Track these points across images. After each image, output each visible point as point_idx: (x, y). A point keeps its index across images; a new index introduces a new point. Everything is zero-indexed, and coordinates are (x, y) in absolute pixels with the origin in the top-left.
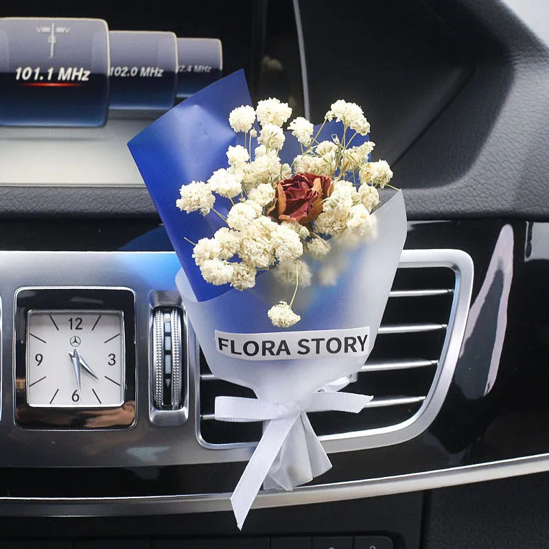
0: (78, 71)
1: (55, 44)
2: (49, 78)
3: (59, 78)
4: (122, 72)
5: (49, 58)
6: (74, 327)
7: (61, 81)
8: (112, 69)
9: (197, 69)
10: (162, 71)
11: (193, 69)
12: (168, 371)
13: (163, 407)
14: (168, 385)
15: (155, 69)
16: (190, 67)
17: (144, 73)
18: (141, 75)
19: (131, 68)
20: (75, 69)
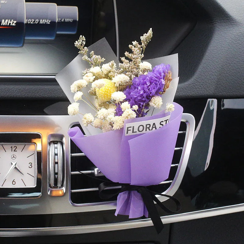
0: (11, 21)
3: (2, 25)
4: (31, 21)
6: (13, 150)
8: (27, 20)
9: (67, 20)
10: (50, 21)
11: (64, 20)
12: (56, 171)
13: (54, 187)
14: (56, 177)
15: (47, 20)
16: (63, 19)
17: (41, 22)
18: (40, 23)
19: (36, 20)
20: (9, 20)
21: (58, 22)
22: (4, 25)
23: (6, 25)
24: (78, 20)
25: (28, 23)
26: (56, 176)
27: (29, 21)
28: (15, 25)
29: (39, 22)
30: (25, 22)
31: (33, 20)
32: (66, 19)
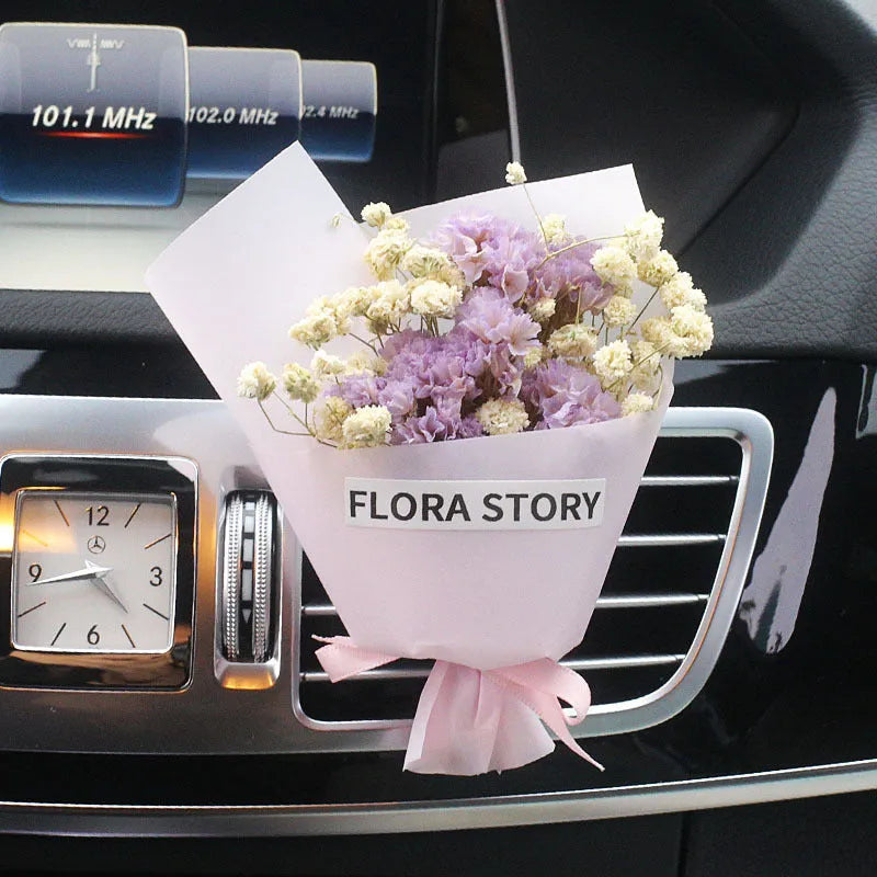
0: (136, 113)
1: (98, 67)
2: (88, 124)
5: (88, 91)
6: (95, 521)
8: (193, 111)
9: (336, 112)
10: (275, 115)
11: (327, 112)
12: (246, 596)
13: (240, 658)
14: (246, 618)
15: (264, 112)
16: (323, 109)
17: (246, 118)
18: (241, 121)
20: (131, 110)
21: (304, 116)
22: (112, 125)
23: (119, 126)
24: (375, 111)
25: (200, 120)
26: (246, 613)
27: (202, 115)
28: (151, 127)
29: (238, 116)
30: (187, 118)
31: (216, 111)
32: (333, 109)
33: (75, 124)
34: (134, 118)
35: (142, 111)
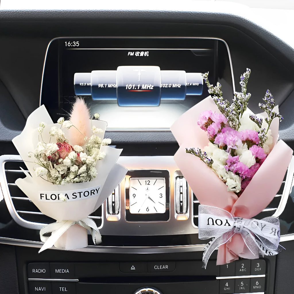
0: (149, 85)
1: (140, 76)
2: (138, 88)
3: (142, 89)
4: (166, 86)
5: (138, 81)
6: (147, 184)
7: (143, 89)
8: (162, 85)
10: (180, 85)
12: (181, 200)
13: (180, 213)
15: (178, 85)
16: (191, 84)
17: (174, 86)
19: (169, 84)
20: (148, 85)
21: (187, 85)
22: (144, 89)
23: (145, 89)
24: (203, 84)
25: (163, 87)
26: (181, 204)
27: (164, 86)
28: (153, 89)
29: (172, 86)
31: (167, 85)
32: (193, 84)
33: (135, 88)
34: (149, 87)
35: (150, 85)
